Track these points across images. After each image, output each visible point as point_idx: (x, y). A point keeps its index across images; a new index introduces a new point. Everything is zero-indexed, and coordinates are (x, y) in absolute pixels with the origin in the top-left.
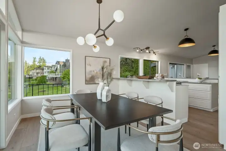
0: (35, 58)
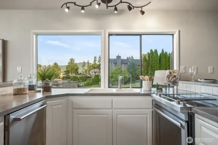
0: (96, 57)
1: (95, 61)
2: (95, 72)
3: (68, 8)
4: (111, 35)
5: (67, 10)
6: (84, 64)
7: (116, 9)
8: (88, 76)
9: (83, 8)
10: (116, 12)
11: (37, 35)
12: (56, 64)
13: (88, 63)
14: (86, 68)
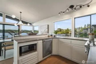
1: (85, 26)
2: (85, 31)
3: (60, 14)
4: (76, 18)
5: (59, 15)
6: (79, 28)
7: (75, 9)
8: (81, 33)
9: (64, 12)
10: (75, 10)
11: (54, 22)
12: (68, 29)
13: (81, 27)
14: (80, 30)
